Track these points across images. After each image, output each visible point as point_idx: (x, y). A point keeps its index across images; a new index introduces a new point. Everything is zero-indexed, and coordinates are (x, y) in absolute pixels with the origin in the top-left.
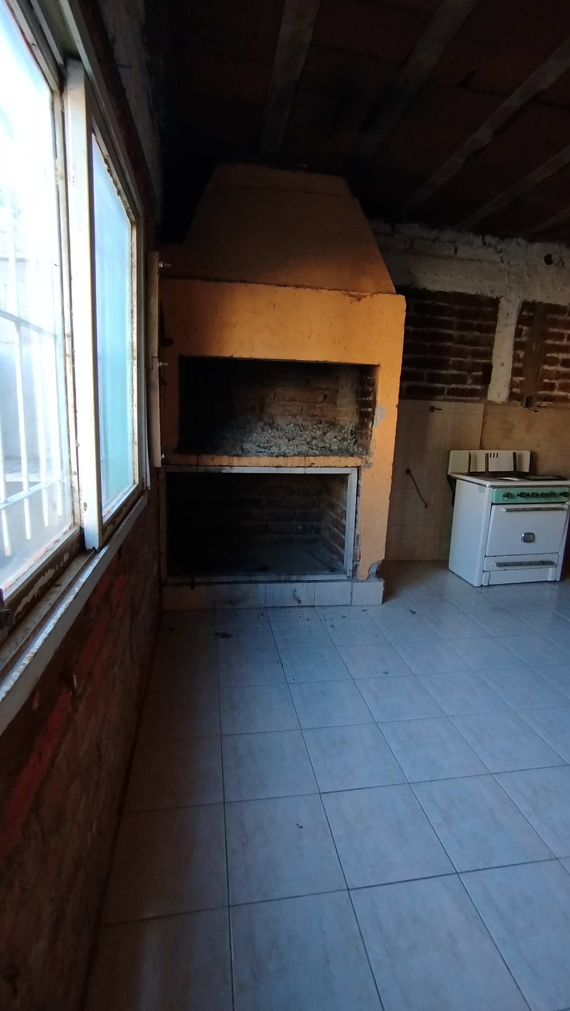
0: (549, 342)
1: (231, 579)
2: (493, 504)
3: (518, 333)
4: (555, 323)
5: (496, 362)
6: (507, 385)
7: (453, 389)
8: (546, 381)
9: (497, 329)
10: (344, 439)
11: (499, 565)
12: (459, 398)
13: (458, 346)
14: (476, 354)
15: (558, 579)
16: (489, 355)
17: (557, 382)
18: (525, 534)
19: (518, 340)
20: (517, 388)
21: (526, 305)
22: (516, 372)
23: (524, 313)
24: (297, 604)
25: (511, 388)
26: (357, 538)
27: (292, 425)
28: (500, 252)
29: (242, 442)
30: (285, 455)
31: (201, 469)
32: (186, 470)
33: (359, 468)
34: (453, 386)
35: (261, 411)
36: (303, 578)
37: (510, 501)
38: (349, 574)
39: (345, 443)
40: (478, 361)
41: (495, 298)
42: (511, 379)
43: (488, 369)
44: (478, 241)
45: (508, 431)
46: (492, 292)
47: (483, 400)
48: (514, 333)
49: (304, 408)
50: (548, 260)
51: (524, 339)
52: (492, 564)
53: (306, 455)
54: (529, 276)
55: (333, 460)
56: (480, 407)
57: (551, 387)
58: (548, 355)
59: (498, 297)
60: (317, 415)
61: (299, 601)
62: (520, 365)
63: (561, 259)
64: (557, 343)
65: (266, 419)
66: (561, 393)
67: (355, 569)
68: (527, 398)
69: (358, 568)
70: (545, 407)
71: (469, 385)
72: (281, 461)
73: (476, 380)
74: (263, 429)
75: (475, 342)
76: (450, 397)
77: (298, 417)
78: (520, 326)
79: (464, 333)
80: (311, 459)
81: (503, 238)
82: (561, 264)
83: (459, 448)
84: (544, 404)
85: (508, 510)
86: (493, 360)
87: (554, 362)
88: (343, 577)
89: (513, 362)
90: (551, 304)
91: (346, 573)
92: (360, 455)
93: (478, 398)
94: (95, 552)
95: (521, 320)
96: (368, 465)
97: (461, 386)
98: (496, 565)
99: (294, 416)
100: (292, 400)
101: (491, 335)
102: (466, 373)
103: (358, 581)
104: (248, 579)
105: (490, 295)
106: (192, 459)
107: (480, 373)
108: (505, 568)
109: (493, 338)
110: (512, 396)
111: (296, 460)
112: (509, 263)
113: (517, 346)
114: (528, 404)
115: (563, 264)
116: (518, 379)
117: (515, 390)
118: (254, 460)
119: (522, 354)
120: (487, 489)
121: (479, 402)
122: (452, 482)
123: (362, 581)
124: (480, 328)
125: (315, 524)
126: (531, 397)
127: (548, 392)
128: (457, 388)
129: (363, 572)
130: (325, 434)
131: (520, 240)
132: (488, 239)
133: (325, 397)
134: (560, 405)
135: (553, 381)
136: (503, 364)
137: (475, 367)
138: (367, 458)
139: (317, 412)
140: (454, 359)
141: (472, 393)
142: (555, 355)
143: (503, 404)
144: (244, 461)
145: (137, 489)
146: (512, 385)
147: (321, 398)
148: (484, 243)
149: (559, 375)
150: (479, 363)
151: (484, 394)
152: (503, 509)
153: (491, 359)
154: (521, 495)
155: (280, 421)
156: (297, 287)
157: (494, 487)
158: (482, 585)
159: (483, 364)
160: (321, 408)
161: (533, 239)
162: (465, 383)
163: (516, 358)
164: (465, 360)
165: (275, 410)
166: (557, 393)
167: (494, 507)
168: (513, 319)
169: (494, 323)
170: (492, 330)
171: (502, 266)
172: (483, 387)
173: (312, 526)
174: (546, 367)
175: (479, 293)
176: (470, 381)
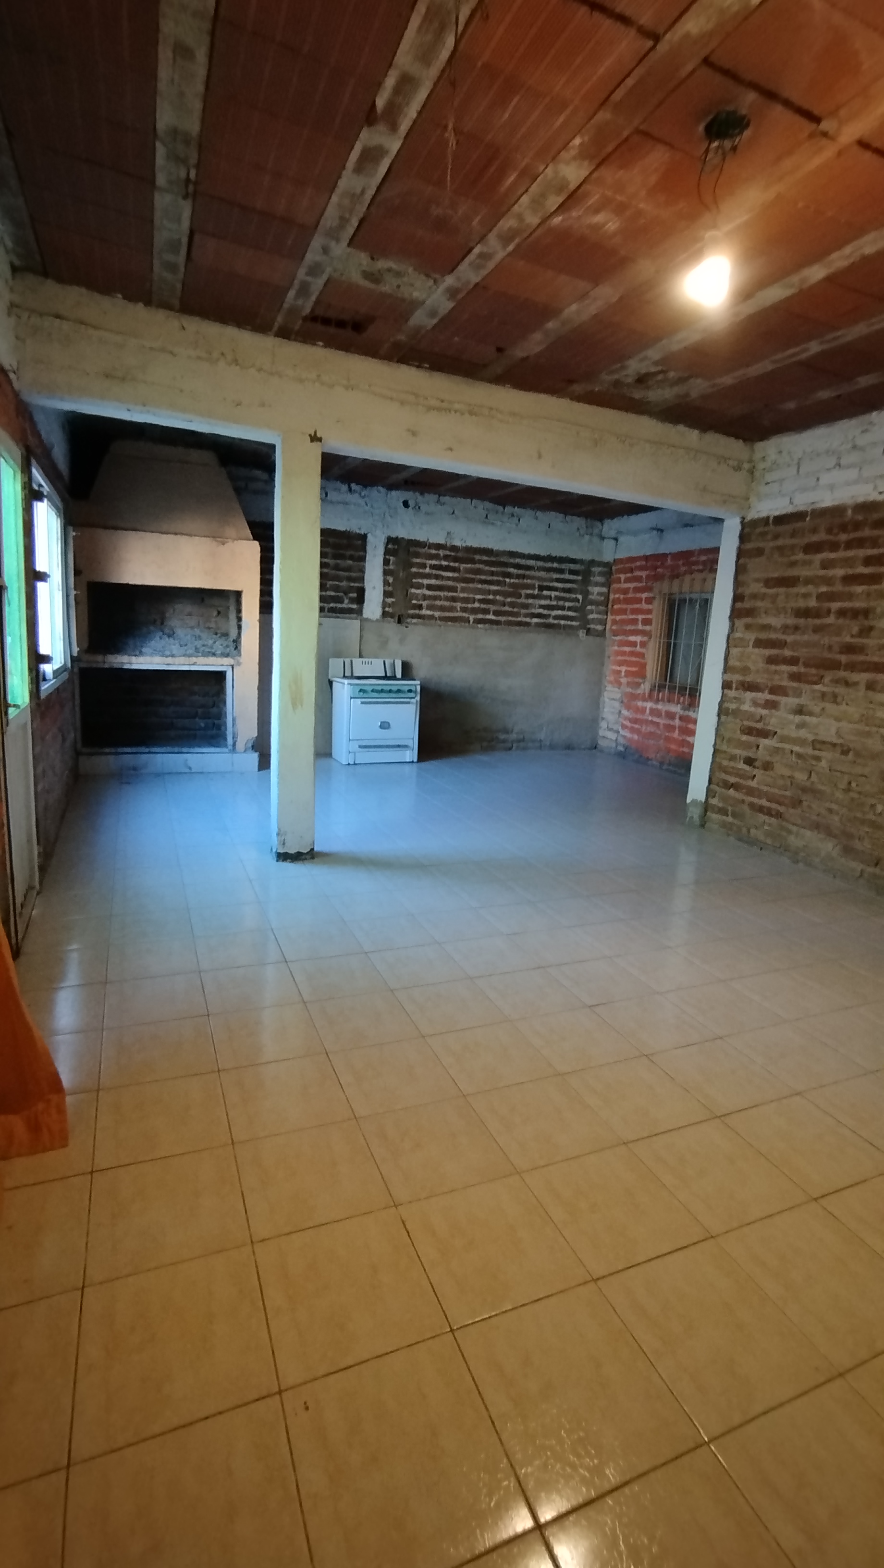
0: (414, 570)
1: (134, 750)
2: (351, 698)
3: (386, 562)
4: (417, 555)
5: (368, 585)
6: (380, 605)
7: (332, 608)
8: (414, 602)
9: (367, 558)
10: (227, 646)
11: (360, 747)
12: (338, 615)
13: (333, 572)
14: (350, 579)
15: (415, 760)
16: (362, 579)
17: (425, 603)
18: (381, 722)
19: (386, 568)
20: (389, 607)
21: (390, 540)
22: (387, 594)
23: (390, 546)
24: (188, 771)
25: (383, 608)
26: (234, 720)
27: (189, 636)
28: (364, 497)
29: (142, 647)
30: (173, 656)
31: (106, 666)
32: (94, 666)
33: (233, 667)
34: (332, 605)
35: (162, 624)
36: (192, 750)
37: (365, 695)
38: (230, 747)
39: (228, 649)
40: (352, 584)
41: (363, 533)
42: (384, 601)
43: (361, 592)
44: (344, 488)
45: (384, 643)
46: (360, 529)
47: (359, 617)
48: (382, 562)
49: (201, 622)
50: (406, 504)
51: (391, 567)
52: (354, 746)
53: (190, 656)
54: (391, 516)
55: (212, 660)
56: (356, 623)
57: (420, 607)
58: (414, 580)
59: (366, 533)
60: (212, 628)
61: (190, 768)
62: (390, 589)
63: (416, 504)
64: (421, 571)
65: (166, 631)
66: (429, 612)
67: (234, 745)
68: (399, 616)
69: (237, 743)
70: (414, 624)
71: (347, 604)
72: (170, 660)
73: (352, 601)
74: (161, 638)
75: (348, 569)
76: (330, 614)
77: (196, 630)
78: (387, 557)
79: (338, 561)
80: (194, 659)
81: (365, 486)
82: (417, 507)
83: (338, 655)
84: (415, 621)
85: (362, 703)
86: (365, 584)
87: (419, 586)
88: (225, 750)
89: (384, 586)
90: (412, 540)
91: (228, 748)
92: (233, 657)
93: (355, 615)
94: (50, 680)
95: (387, 552)
96: (239, 664)
97: (339, 606)
98: (358, 747)
99: (192, 628)
100: (190, 614)
101: (362, 563)
102: (342, 594)
103: (236, 753)
104: (147, 750)
105: (358, 531)
106: (99, 658)
107: (355, 595)
108: (367, 749)
109: (364, 567)
110: (385, 614)
111: (182, 660)
112: (372, 506)
113: (386, 573)
114: (399, 622)
115: (419, 508)
116: (390, 600)
117: (387, 609)
118: (148, 659)
119: (391, 580)
120: (346, 686)
121: (357, 619)
122: (331, 683)
123: (241, 753)
124: (351, 558)
125: (216, 722)
126: (402, 615)
127: (417, 612)
128: (336, 607)
129: (240, 745)
130: (215, 642)
131: (381, 488)
132: (353, 486)
133: (219, 613)
134: (427, 622)
135: (421, 602)
136: (374, 588)
137: (351, 589)
138: (239, 658)
139: (213, 625)
140: (331, 582)
141: (350, 611)
142: (420, 581)
143: (377, 620)
144: (141, 659)
145: (62, 667)
146: (384, 605)
147: (215, 613)
148: (350, 490)
149: (425, 598)
150: (353, 586)
151: (360, 612)
152: (359, 701)
153: (364, 583)
154: (373, 691)
155: (180, 632)
156: (176, 534)
157: (351, 684)
158: (349, 764)
159: (358, 587)
160: (216, 622)
161: (391, 487)
162: (342, 602)
163: (386, 582)
164: (341, 584)
165: (174, 622)
166: (425, 612)
167: (352, 700)
168: (381, 550)
169: (364, 554)
170: (363, 559)
171: (367, 508)
172: (358, 606)
173: (214, 724)
174: (413, 590)
175: (348, 530)
176: (346, 601)
